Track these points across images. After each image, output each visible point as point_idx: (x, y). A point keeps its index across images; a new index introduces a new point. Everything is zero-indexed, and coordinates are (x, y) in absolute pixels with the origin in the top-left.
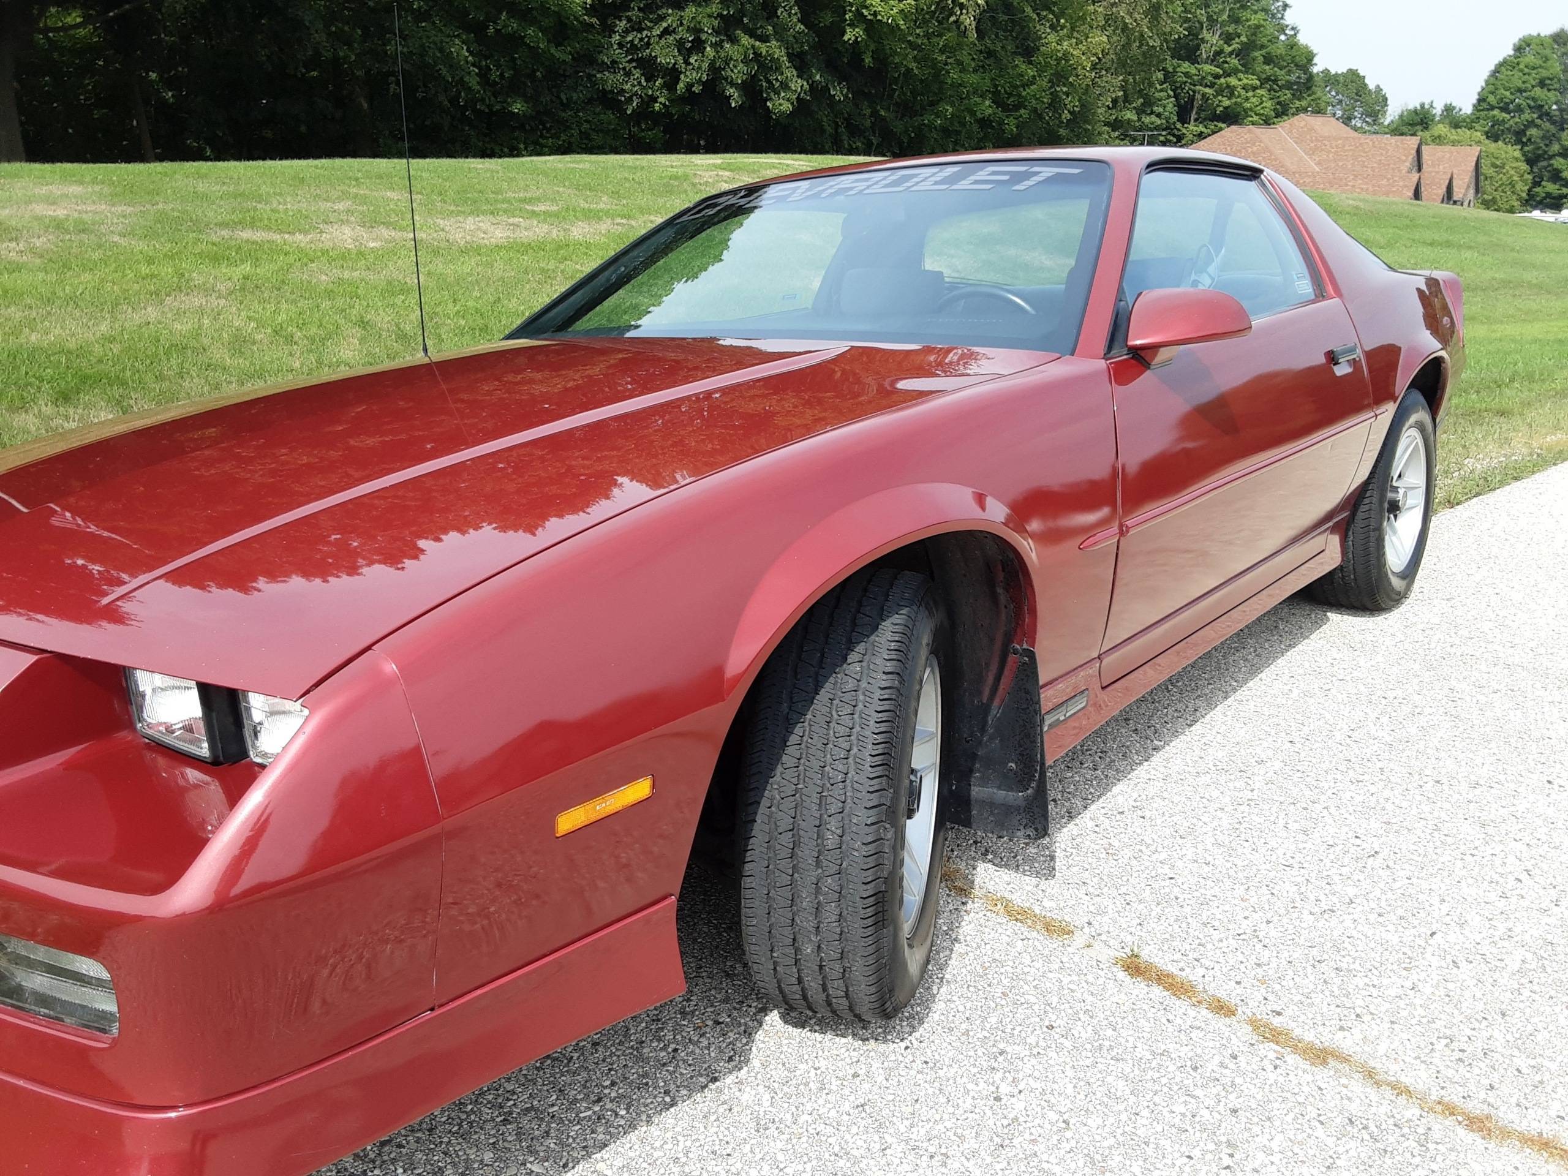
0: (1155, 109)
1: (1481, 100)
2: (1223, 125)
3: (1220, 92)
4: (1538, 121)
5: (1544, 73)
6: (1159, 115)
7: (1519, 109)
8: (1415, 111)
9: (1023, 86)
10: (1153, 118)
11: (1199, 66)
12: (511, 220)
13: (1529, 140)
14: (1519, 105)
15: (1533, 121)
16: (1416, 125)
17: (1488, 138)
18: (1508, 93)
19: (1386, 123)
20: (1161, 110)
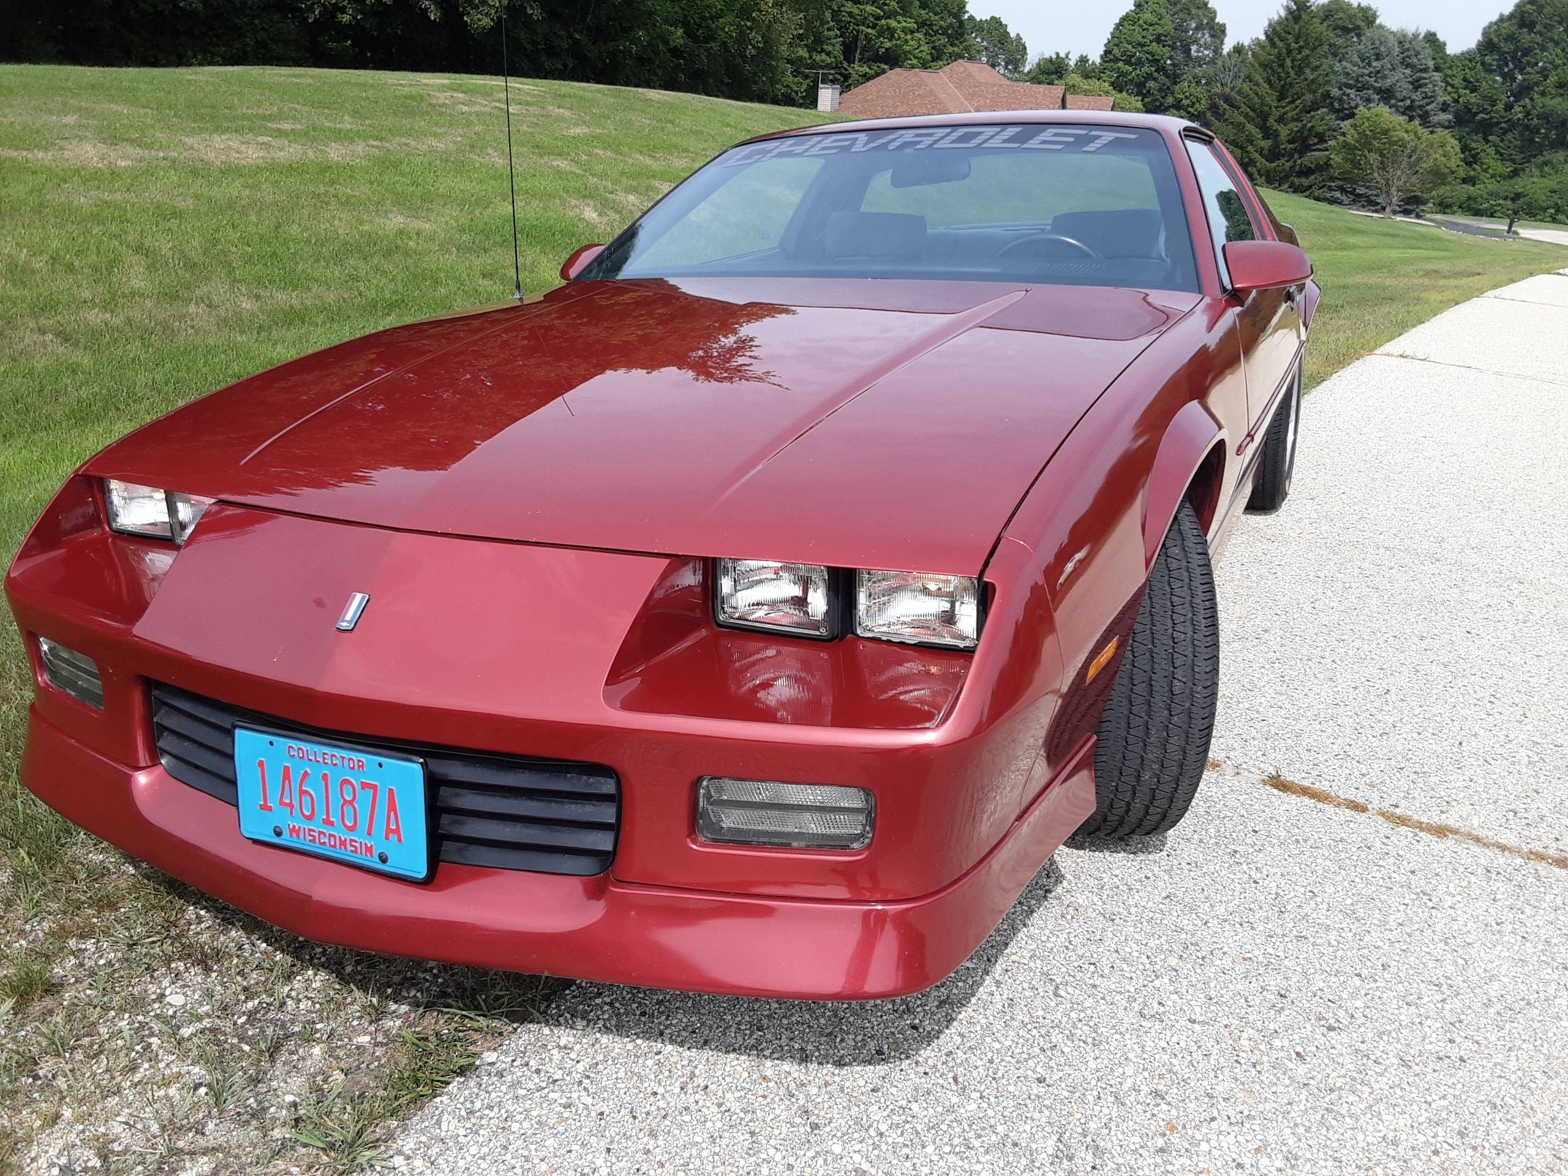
0: (825, 47)
1: (1107, 52)
2: (886, 67)
3: (881, 34)
4: (1156, 75)
5: (1160, 30)
6: (828, 54)
7: (1139, 63)
8: (1051, 60)
9: (712, 18)
10: (824, 56)
11: (861, 7)
12: (260, 139)
13: (1148, 92)
14: (1140, 59)
15: (1151, 74)
16: (1053, 73)
17: (1114, 88)
18: (1130, 47)
19: (1026, 71)
20: (830, 48)
